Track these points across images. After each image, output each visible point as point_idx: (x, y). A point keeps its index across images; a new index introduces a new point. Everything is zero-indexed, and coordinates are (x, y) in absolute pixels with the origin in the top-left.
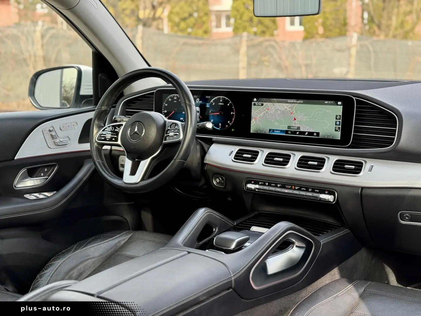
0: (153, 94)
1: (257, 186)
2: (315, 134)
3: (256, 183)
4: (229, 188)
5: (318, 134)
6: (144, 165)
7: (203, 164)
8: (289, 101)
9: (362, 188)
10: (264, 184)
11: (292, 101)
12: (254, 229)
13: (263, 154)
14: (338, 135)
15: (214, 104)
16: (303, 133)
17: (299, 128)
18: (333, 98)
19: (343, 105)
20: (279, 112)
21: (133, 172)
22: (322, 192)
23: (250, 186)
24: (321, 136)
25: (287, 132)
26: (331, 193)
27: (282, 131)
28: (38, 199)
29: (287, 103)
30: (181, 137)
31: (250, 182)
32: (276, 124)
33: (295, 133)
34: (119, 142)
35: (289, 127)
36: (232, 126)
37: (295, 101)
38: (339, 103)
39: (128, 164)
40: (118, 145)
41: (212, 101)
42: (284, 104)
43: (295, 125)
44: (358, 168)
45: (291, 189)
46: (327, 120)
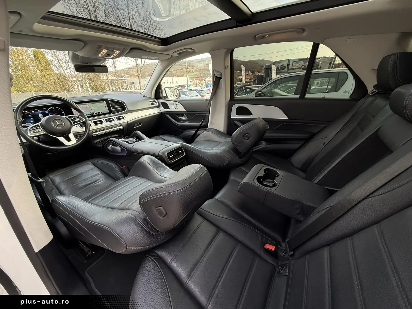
2: (101, 113)
3: (97, 132)
6: (72, 136)
8: (87, 103)
9: (127, 122)
10: (100, 131)
11: (88, 103)
13: (92, 123)
14: (108, 111)
15: (50, 111)
16: (97, 113)
17: (94, 112)
19: (106, 102)
20: (84, 108)
22: (118, 126)
23: (95, 134)
24: (103, 113)
25: (90, 114)
26: (121, 126)
27: (88, 114)
29: (86, 104)
30: (84, 120)
31: (94, 132)
33: (94, 114)
35: (90, 113)
37: (89, 103)
38: (104, 101)
39: (61, 139)
41: (48, 110)
42: (85, 105)
43: (93, 111)
44: (123, 117)
45: (109, 129)
46: (102, 107)
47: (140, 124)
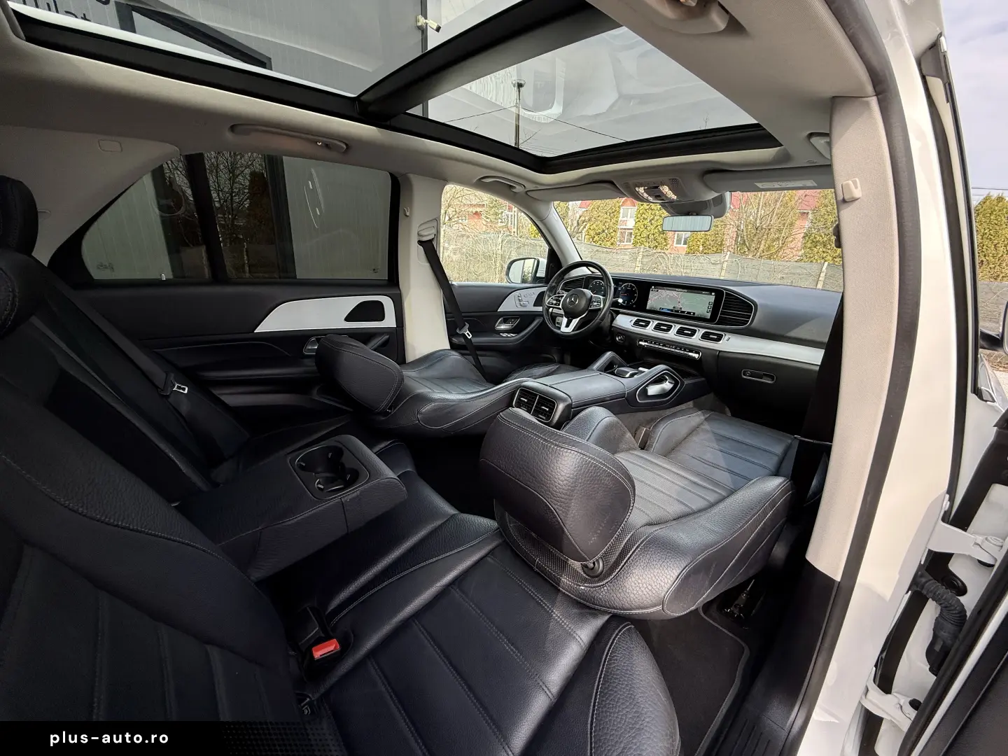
0: (583, 279)
1: (646, 344)
2: (692, 313)
3: (645, 341)
4: (627, 344)
5: (694, 314)
6: (575, 322)
7: (611, 326)
8: (677, 290)
9: (720, 351)
10: (651, 343)
11: (679, 290)
12: (641, 369)
13: (653, 324)
14: (708, 316)
15: (624, 287)
16: (684, 312)
17: (681, 308)
18: (709, 290)
19: (715, 295)
20: (669, 297)
21: (567, 326)
22: (691, 351)
23: (641, 343)
24: (696, 315)
25: (672, 310)
26: (696, 353)
27: (668, 310)
28: (507, 337)
29: (675, 291)
30: (602, 306)
31: (642, 341)
32: (665, 304)
33: (678, 311)
34: (560, 307)
35: (674, 307)
36: (634, 304)
37: (681, 290)
38: (713, 294)
39: (565, 320)
40: (560, 309)
42: (673, 292)
43: (678, 306)
44: (719, 338)
45: (669, 347)
46: (701, 305)
47: (772, 378)
